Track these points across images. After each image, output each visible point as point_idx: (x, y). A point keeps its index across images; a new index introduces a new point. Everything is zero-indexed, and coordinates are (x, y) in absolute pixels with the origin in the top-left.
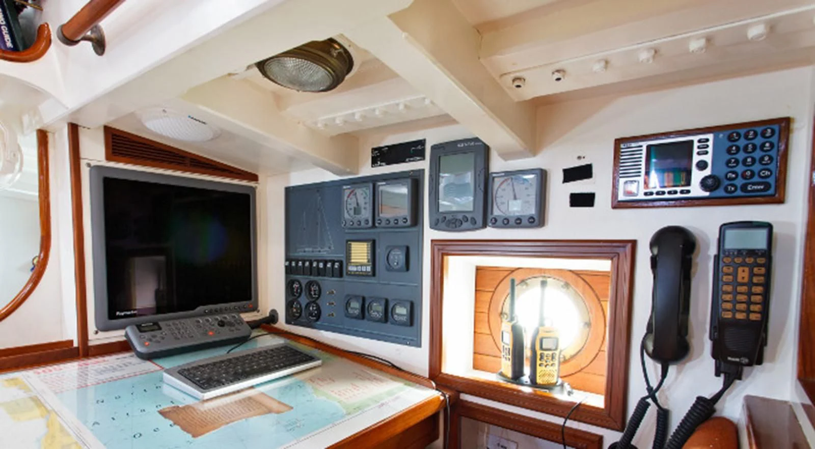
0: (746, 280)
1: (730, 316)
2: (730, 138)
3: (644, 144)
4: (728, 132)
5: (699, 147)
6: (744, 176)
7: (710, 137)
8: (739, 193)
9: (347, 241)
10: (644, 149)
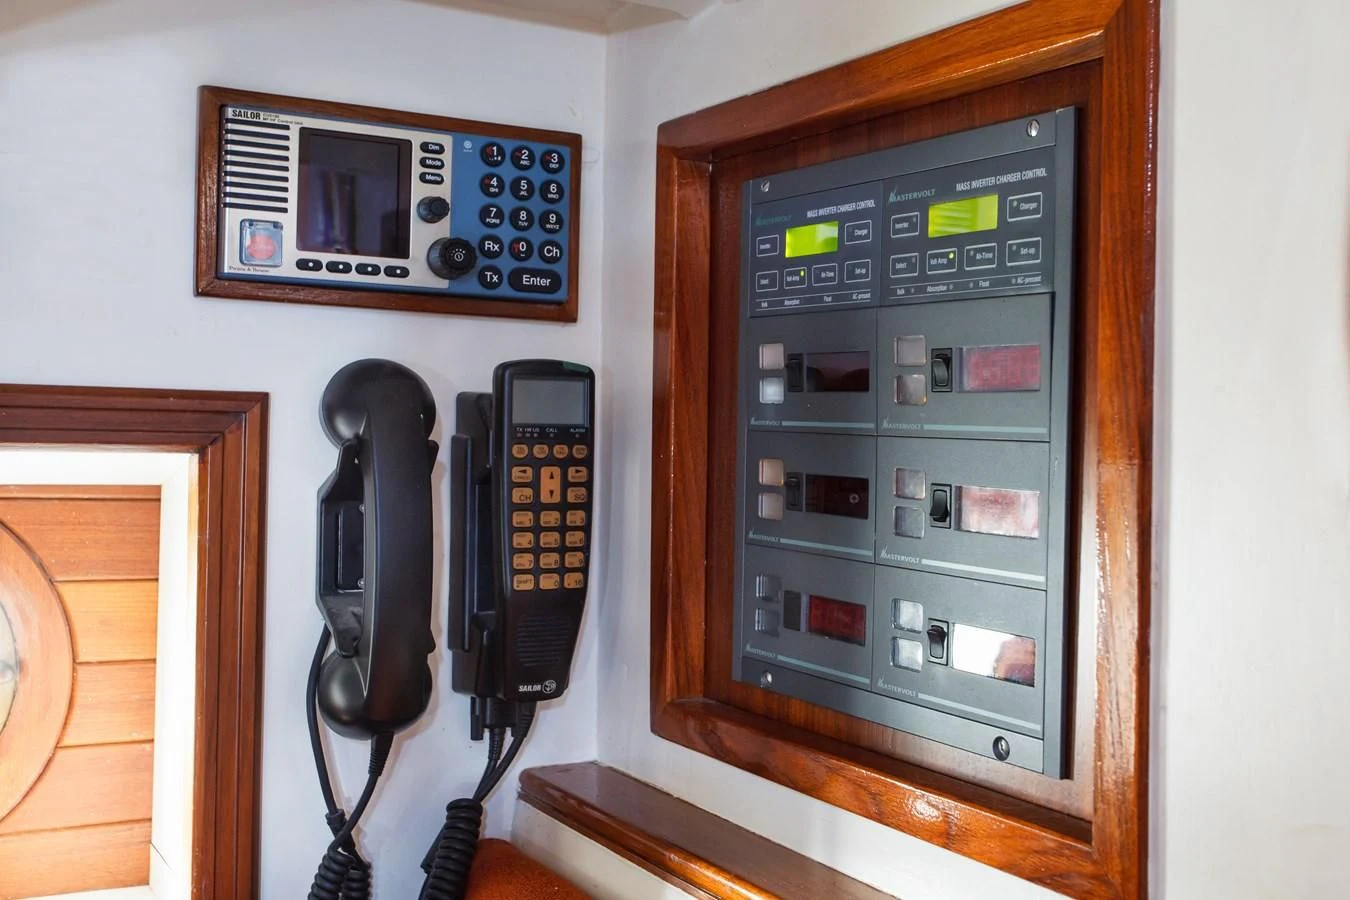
0: (557, 499)
1: (530, 586)
2: (485, 155)
3: (296, 123)
4: (484, 140)
5: (423, 162)
6: (515, 255)
7: (446, 140)
8: (506, 290)
10: (294, 135)
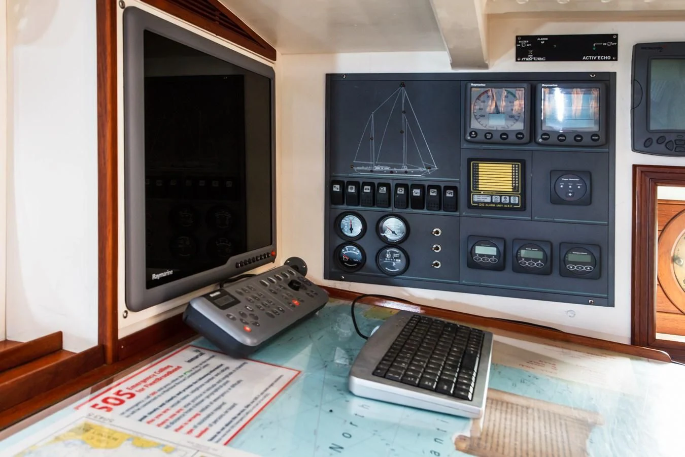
9: (470, 160)
